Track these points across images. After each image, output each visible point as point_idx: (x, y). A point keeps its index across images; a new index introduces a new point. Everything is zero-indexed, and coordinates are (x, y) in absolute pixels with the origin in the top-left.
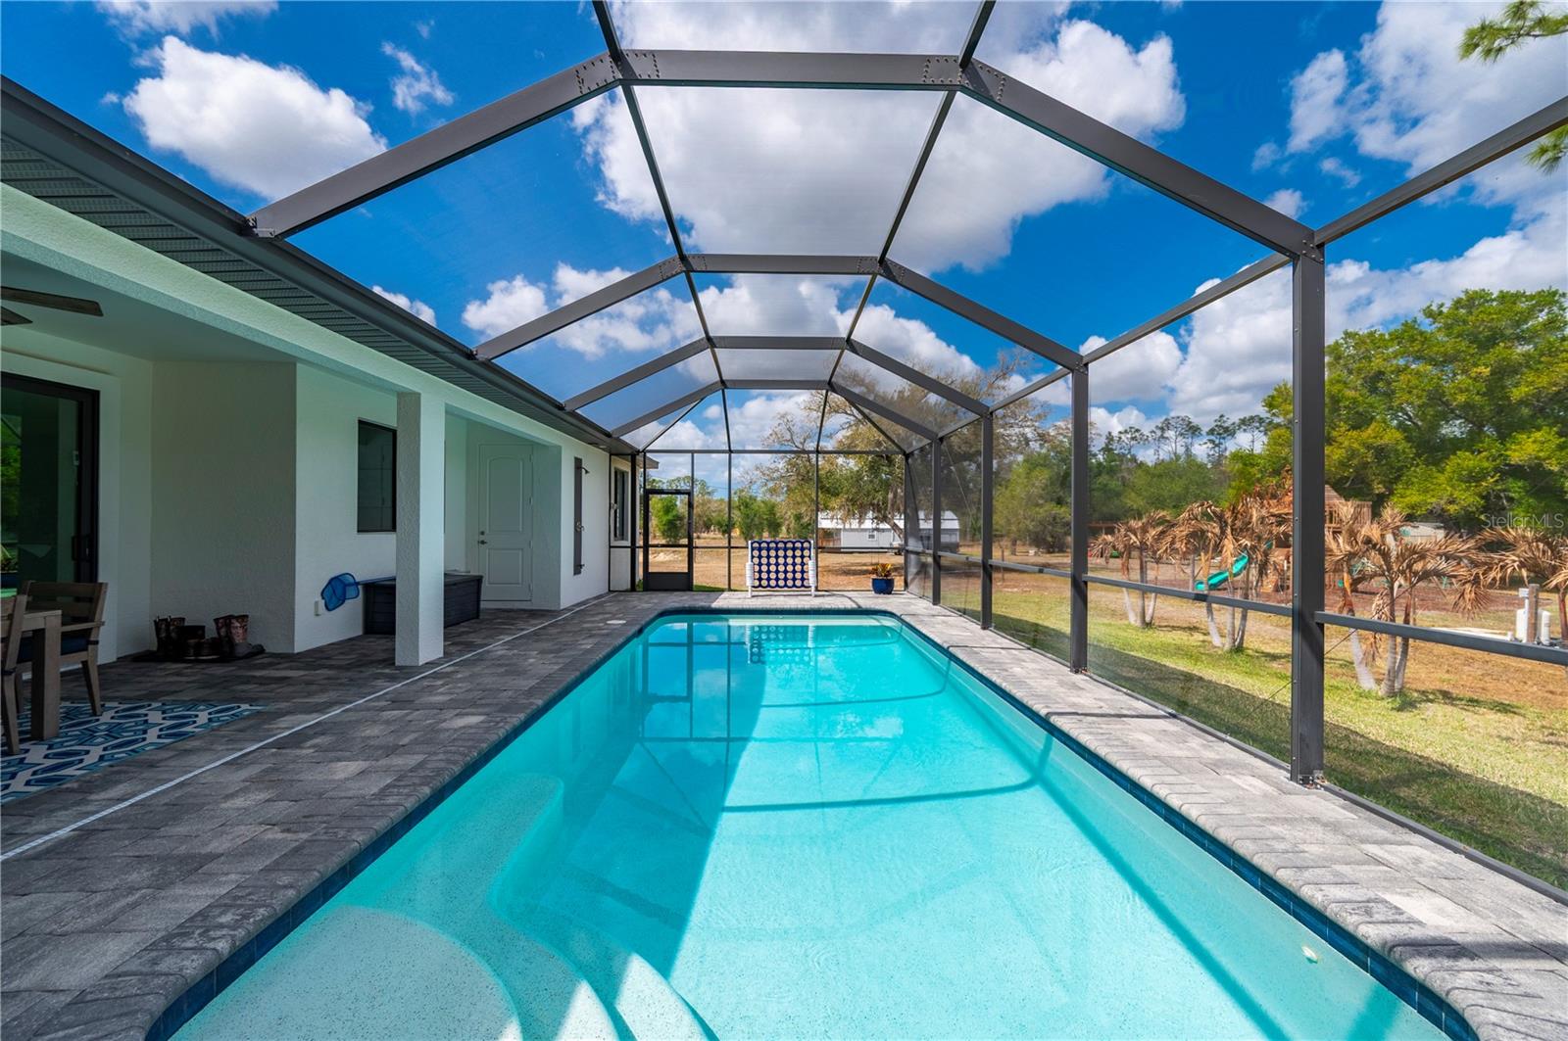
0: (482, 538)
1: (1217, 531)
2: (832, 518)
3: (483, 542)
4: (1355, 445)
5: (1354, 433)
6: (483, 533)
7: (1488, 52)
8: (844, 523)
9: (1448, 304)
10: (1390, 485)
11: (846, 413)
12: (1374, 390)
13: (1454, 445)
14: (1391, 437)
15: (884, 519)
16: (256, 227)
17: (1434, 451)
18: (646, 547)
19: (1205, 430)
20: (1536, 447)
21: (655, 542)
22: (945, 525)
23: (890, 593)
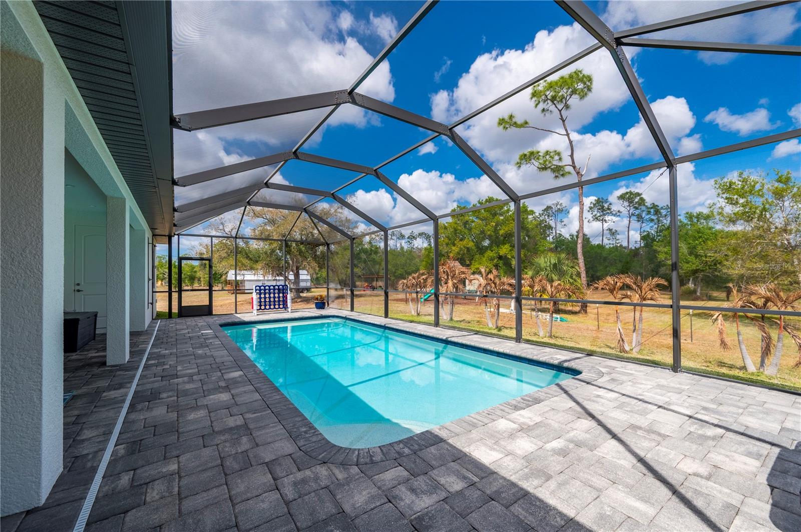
0: (77, 288)
1: (446, 277)
2: (255, 274)
3: (79, 291)
4: (462, 247)
5: (461, 242)
6: (78, 284)
7: (504, 127)
8: (264, 277)
9: (484, 200)
10: (471, 260)
11: (263, 218)
12: (465, 227)
13: (487, 248)
14: (471, 245)
15: (281, 274)
16: (180, 122)
17: (482, 250)
18: (180, 291)
19: (407, 237)
20: (505, 250)
21: (186, 288)
22: (301, 277)
23: (324, 309)
